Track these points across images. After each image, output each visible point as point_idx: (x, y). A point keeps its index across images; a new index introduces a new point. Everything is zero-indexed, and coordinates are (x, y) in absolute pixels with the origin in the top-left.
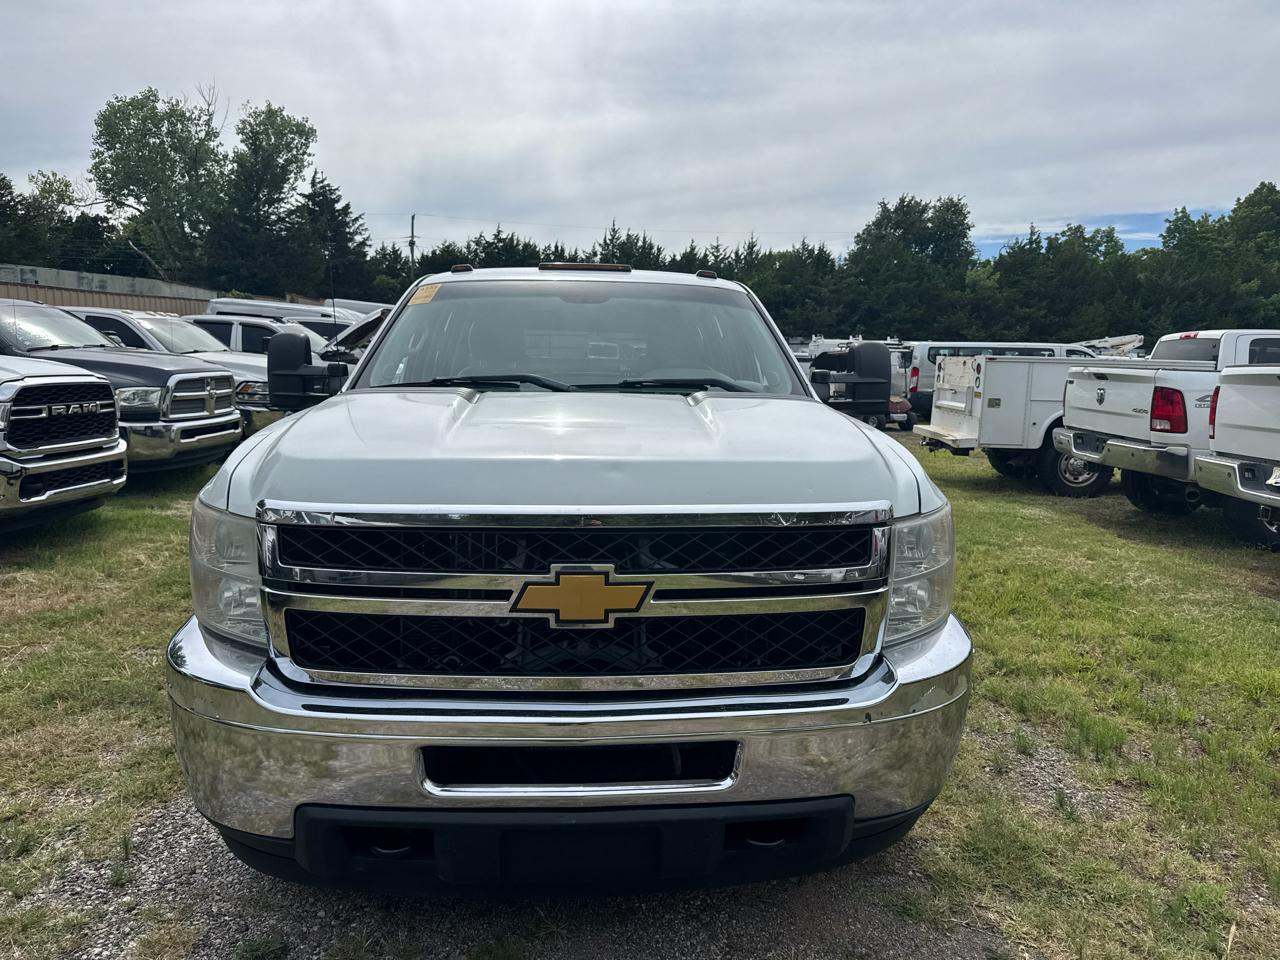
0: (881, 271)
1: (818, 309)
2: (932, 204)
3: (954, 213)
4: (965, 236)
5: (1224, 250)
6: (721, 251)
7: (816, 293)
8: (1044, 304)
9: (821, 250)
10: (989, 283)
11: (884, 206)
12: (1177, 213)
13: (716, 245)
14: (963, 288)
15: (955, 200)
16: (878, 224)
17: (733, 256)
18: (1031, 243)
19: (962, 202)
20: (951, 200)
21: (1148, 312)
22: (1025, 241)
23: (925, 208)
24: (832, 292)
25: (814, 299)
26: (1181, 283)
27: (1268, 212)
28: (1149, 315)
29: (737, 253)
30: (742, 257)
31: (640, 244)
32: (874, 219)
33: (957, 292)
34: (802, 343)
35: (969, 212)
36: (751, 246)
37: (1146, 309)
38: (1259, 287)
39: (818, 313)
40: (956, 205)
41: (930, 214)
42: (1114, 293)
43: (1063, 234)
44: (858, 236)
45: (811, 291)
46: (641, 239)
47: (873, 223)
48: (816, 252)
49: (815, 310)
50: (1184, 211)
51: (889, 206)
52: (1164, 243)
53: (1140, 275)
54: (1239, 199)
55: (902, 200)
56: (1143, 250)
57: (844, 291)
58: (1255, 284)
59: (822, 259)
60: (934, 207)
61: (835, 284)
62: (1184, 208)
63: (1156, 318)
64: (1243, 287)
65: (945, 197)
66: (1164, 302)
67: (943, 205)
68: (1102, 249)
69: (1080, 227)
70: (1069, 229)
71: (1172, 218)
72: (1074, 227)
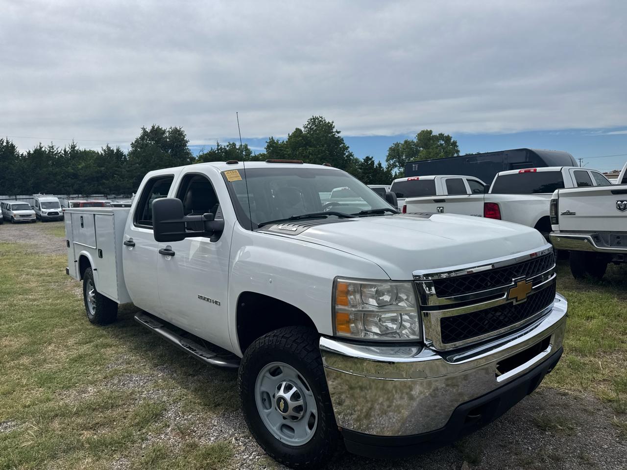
0: (152, 161)
1: (122, 180)
2: (167, 130)
3: (179, 135)
4: (186, 146)
5: (288, 155)
6: (55, 149)
7: (119, 172)
9: (118, 150)
11: (144, 129)
12: (270, 139)
13: (51, 146)
15: (178, 128)
16: (142, 138)
17: (63, 152)
18: (218, 150)
19: (182, 129)
20: (176, 128)
22: (215, 149)
23: (164, 132)
24: (128, 171)
25: (118, 175)
27: (301, 140)
29: (65, 151)
30: (69, 153)
31: (5, 144)
32: (140, 136)
34: (115, 198)
35: (185, 135)
36: (73, 147)
39: (122, 182)
40: (179, 131)
41: (167, 134)
43: (228, 146)
44: (132, 144)
45: (116, 171)
46: (5, 141)
47: (140, 138)
48: (115, 151)
49: (120, 181)
51: (147, 130)
52: (267, 151)
54: (289, 134)
55: (153, 127)
56: (260, 154)
57: (135, 171)
59: (119, 154)
60: (169, 131)
61: (129, 168)
62: (272, 137)
65: (173, 127)
67: (172, 131)
68: (244, 153)
69: (233, 143)
70: (230, 144)
71: (268, 141)
72: (231, 143)
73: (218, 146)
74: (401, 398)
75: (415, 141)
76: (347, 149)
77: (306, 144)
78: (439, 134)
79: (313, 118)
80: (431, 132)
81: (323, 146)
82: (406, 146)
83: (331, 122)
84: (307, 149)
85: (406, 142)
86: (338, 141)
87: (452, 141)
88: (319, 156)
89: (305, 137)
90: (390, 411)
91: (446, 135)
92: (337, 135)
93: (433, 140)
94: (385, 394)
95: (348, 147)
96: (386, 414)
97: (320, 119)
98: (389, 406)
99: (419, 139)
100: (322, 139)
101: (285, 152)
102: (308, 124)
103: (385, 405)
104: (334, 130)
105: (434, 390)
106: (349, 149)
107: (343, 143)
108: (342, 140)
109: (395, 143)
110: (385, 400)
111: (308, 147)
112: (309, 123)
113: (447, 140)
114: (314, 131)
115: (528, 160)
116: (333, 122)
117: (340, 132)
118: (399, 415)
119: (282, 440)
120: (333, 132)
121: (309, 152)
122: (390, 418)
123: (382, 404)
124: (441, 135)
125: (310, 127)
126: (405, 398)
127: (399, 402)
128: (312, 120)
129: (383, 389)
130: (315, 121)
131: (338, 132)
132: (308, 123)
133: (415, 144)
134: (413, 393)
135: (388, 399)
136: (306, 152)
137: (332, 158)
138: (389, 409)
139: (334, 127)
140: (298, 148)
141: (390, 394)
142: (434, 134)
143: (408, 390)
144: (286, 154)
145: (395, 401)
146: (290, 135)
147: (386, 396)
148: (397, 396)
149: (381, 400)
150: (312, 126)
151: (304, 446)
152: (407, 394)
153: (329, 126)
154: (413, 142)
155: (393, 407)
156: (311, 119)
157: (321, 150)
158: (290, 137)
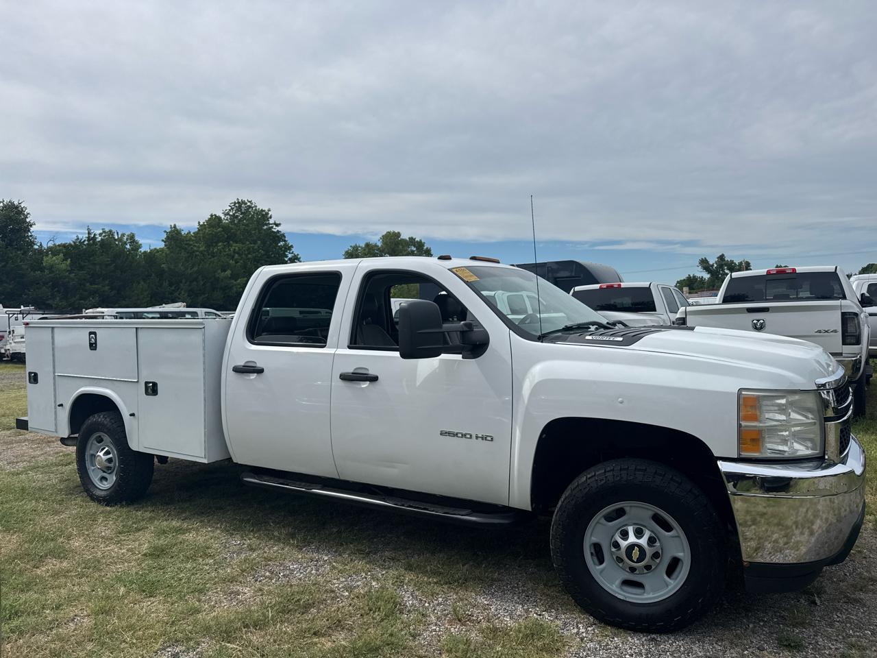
3: (17, 213)
4: (29, 231)
8: (107, 282)
10: (63, 266)
12: (171, 228)
14: (42, 269)
15: (16, 203)
18: (89, 239)
19: (22, 205)
20: (12, 203)
21: (173, 288)
22: (84, 238)
26: (189, 271)
27: (220, 232)
28: (173, 290)
33: (37, 272)
35: (29, 214)
37: (171, 287)
38: (231, 274)
40: (17, 207)
42: (151, 276)
50: (175, 226)
53: (163, 265)
54: (199, 223)
56: (155, 249)
58: (228, 272)
62: (175, 225)
63: (178, 292)
64: (223, 274)
65: (6, 201)
66: (181, 282)
68: (128, 246)
69: (110, 231)
70: (104, 232)
71: (168, 230)
72: (107, 230)
73: (89, 233)
74: (802, 533)
75: (379, 244)
76: (290, 250)
77: (229, 239)
78: (409, 238)
79: (239, 203)
80: (398, 235)
81: (255, 242)
82: (367, 250)
83: (266, 210)
84: (229, 245)
85: (367, 245)
86: (278, 237)
87: (425, 248)
88: (250, 256)
89: (226, 228)
90: (787, 549)
91: (418, 239)
92: (275, 229)
93: (402, 245)
94: (781, 530)
95: (292, 246)
96: (781, 551)
97: (249, 204)
98: (786, 543)
99: (385, 243)
100: (253, 232)
101: (195, 249)
102: (230, 210)
103: (781, 542)
104: (271, 221)
105: (830, 525)
106: (293, 249)
107: (285, 241)
108: (283, 235)
109: (353, 245)
110: (781, 536)
111: (231, 242)
112: (232, 209)
113: (419, 246)
114: (240, 220)
115: (573, 274)
116: (269, 210)
117: (280, 224)
118: (796, 553)
119: (627, 600)
120: (269, 224)
121: (235, 249)
122: (786, 556)
123: (776, 541)
124: (412, 240)
125: (234, 214)
126: (806, 533)
127: (798, 538)
128: (237, 205)
129: (779, 524)
130: (240, 207)
131: (277, 225)
132: (230, 208)
133: (379, 249)
134: (814, 527)
135: (786, 536)
136: (230, 250)
137: (269, 260)
138: (786, 546)
139: (271, 217)
140: (217, 243)
141: (789, 531)
142: (403, 237)
143: (810, 525)
144: (197, 251)
145: (794, 537)
146: (201, 223)
147: (783, 532)
148: (797, 532)
149: (775, 536)
150: (236, 213)
151: (667, 600)
152: (809, 528)
153: (263, 215)
154: (376, 246)
155: (791, 544)
156: (235, 203)
157: (253, 247)
158: (202, 227)
